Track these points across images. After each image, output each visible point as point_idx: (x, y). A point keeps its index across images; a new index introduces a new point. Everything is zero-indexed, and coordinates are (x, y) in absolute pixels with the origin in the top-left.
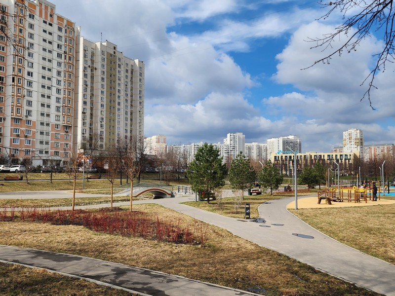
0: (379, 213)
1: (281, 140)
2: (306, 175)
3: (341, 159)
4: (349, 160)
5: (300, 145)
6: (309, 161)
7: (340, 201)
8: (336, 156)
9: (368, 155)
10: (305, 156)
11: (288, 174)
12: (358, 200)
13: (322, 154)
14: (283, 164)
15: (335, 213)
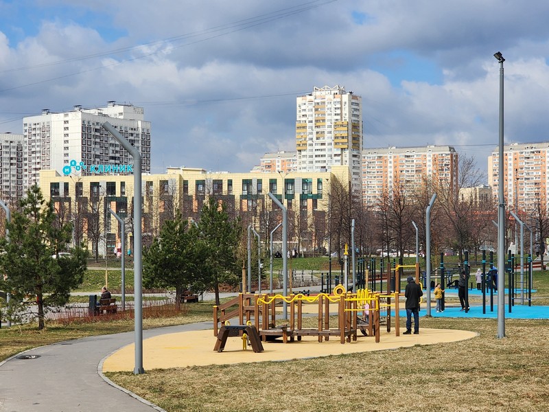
0: (420, 371)
1: (75, 120)
2: (169, 251)
3: (290, 197)
4: (315, 199)
5: (146, 143)
6: (176, 202)
7: (292, 341)
8: (273, 183)
9: (375, 183)
10: (164, 183)
11: (102, 251)
12: (349, 335)
13: (224, 176)
14: (83, 213)
15: (278, 377)
